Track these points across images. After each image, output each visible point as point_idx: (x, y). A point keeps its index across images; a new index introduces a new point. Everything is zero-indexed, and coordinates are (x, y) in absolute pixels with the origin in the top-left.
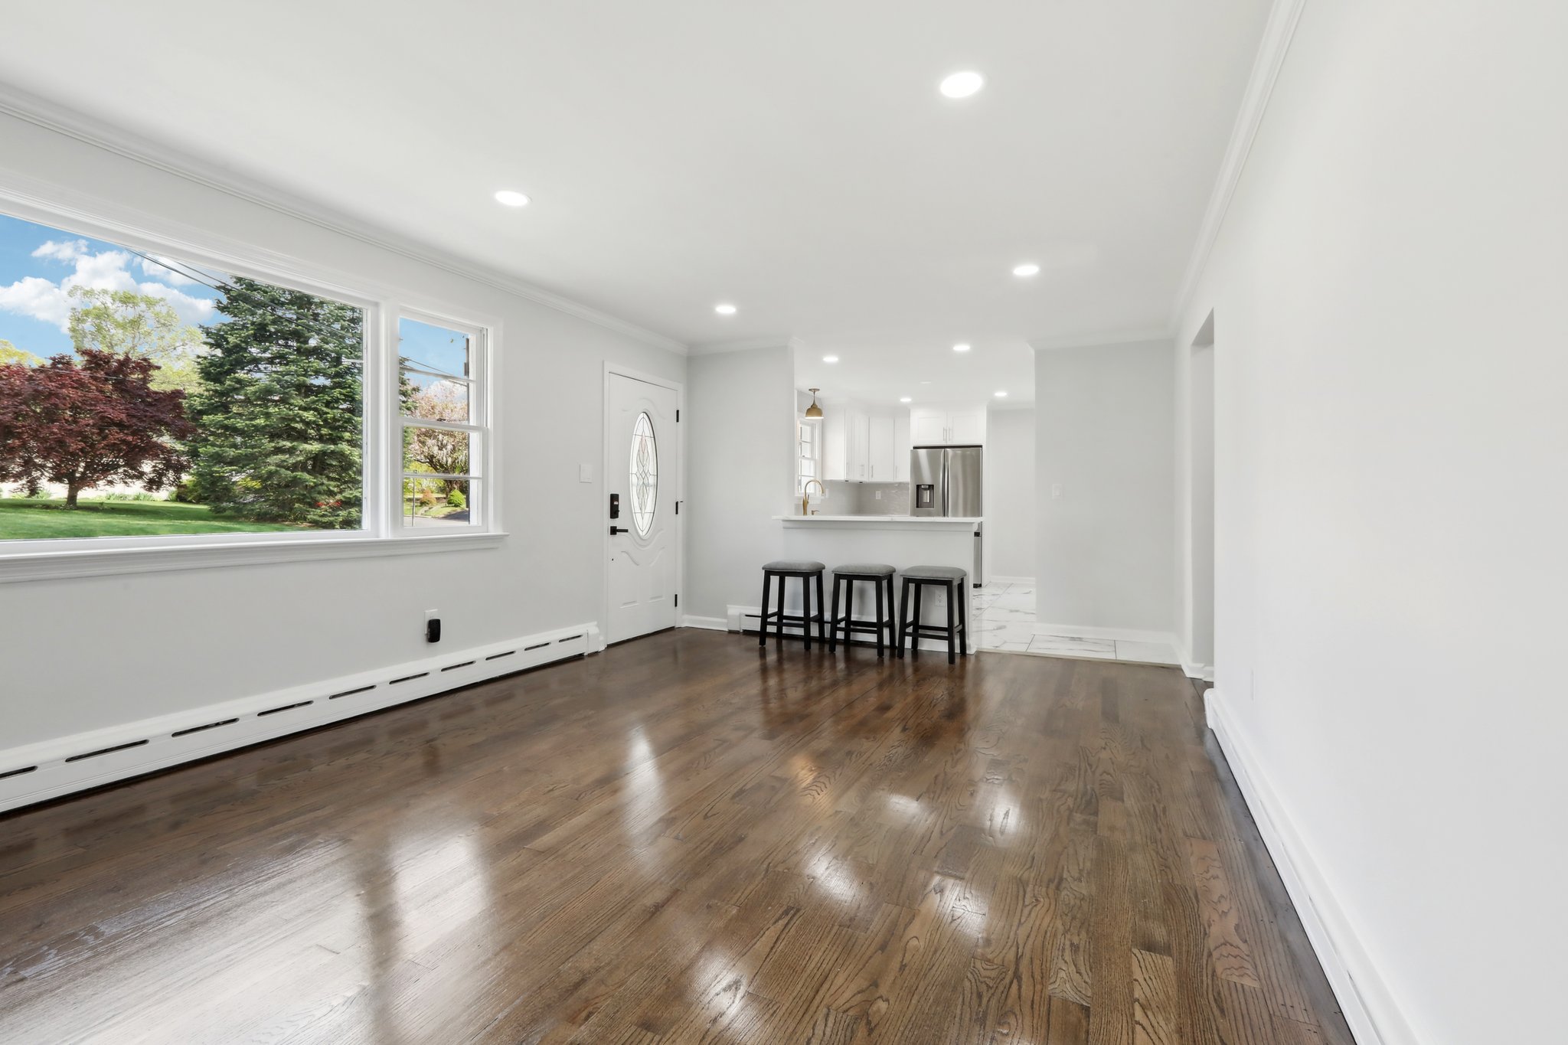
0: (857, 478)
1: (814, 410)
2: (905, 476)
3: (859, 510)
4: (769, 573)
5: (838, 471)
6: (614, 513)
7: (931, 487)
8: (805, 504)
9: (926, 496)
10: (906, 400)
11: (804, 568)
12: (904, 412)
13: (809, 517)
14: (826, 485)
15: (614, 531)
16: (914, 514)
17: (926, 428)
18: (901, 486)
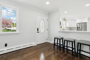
0: (70, 27)
1: (65, 20)
2: (76, 26)
3: (70, 30)
4: (55, 38)
5: (68, 26)
6: (38, 30)
7: (79, 27)
8: (64, 29)
9: (79, 28)
10: (76, 18)
11: (60, 38)
12: (76, 20)
13: (64, 31)
14: (66, 28)
15: (38, 32)
16: (77, 31)
17: (79, 21)
18: (75, 27)
